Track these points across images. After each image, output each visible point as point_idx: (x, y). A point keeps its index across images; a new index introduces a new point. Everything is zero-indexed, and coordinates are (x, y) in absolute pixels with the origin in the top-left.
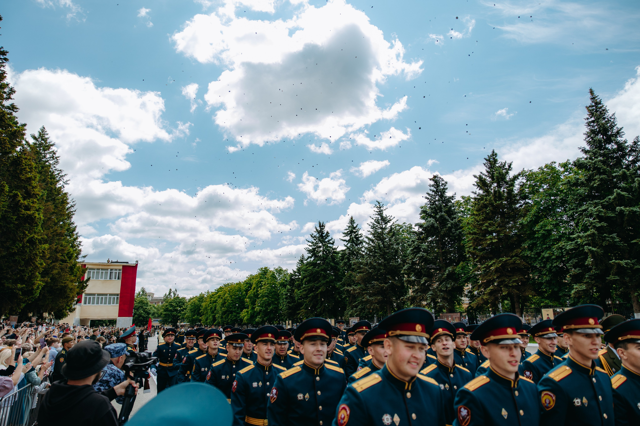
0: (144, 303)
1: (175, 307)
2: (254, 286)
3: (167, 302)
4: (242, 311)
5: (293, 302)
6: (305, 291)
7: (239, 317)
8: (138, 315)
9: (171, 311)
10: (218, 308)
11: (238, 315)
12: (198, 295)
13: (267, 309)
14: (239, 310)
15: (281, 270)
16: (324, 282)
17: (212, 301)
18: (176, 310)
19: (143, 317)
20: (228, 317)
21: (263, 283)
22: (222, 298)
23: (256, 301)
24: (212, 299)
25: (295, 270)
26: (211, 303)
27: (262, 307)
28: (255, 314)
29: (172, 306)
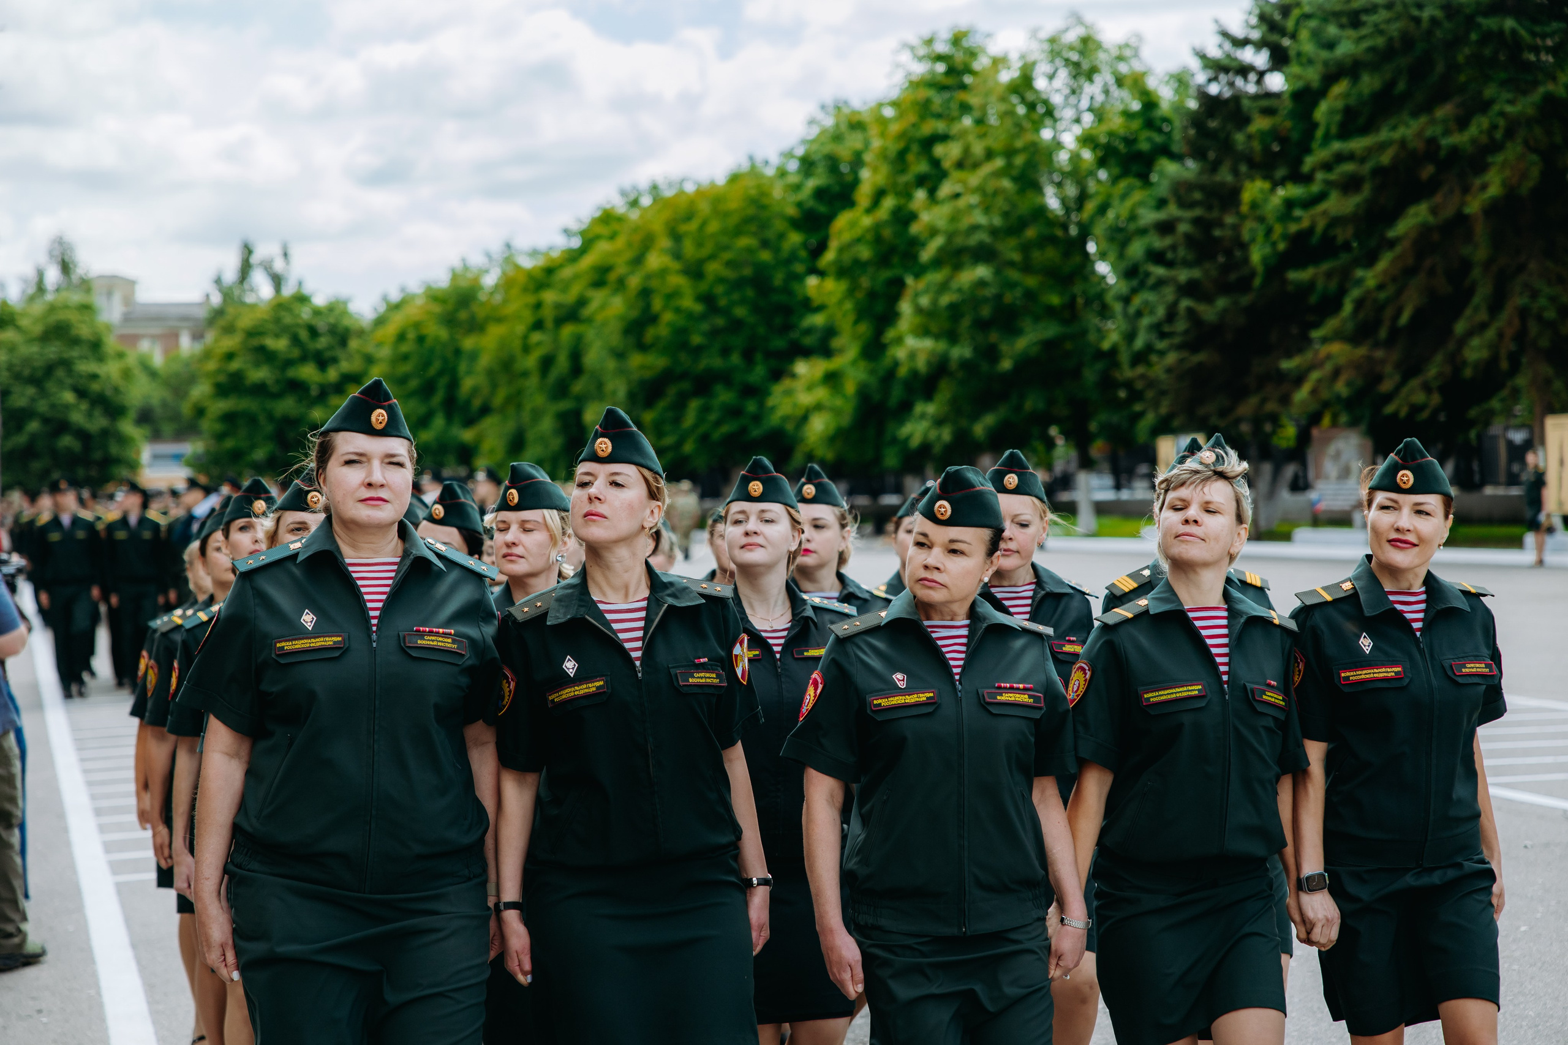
0: (76, 341)
1: (289, 363)
2: (869, 179)
3: (229, 330)
4: (777, 375)
5: (1225, 288)
6: (1350, 185)
7: (757, 418)
8: (46, 420)
9: (260, 390)
10: (593, 357)
11: (751, 407)
12: (442, 279)
13: (991, 354)
14: (759, 371)
15: (1087, 44)
16: (1523, 106)
17: (548, 314)
18: (297, 387)
19: (83, 435)
20: (677, 420)
21: (948, 152)
22: (621, 284)
23: (896, 288)
24: (550, 297)
25: (1238, 30)
26: (538, 325)
27: (952, 337)
28: (897, 394)
29: (264, 355)
